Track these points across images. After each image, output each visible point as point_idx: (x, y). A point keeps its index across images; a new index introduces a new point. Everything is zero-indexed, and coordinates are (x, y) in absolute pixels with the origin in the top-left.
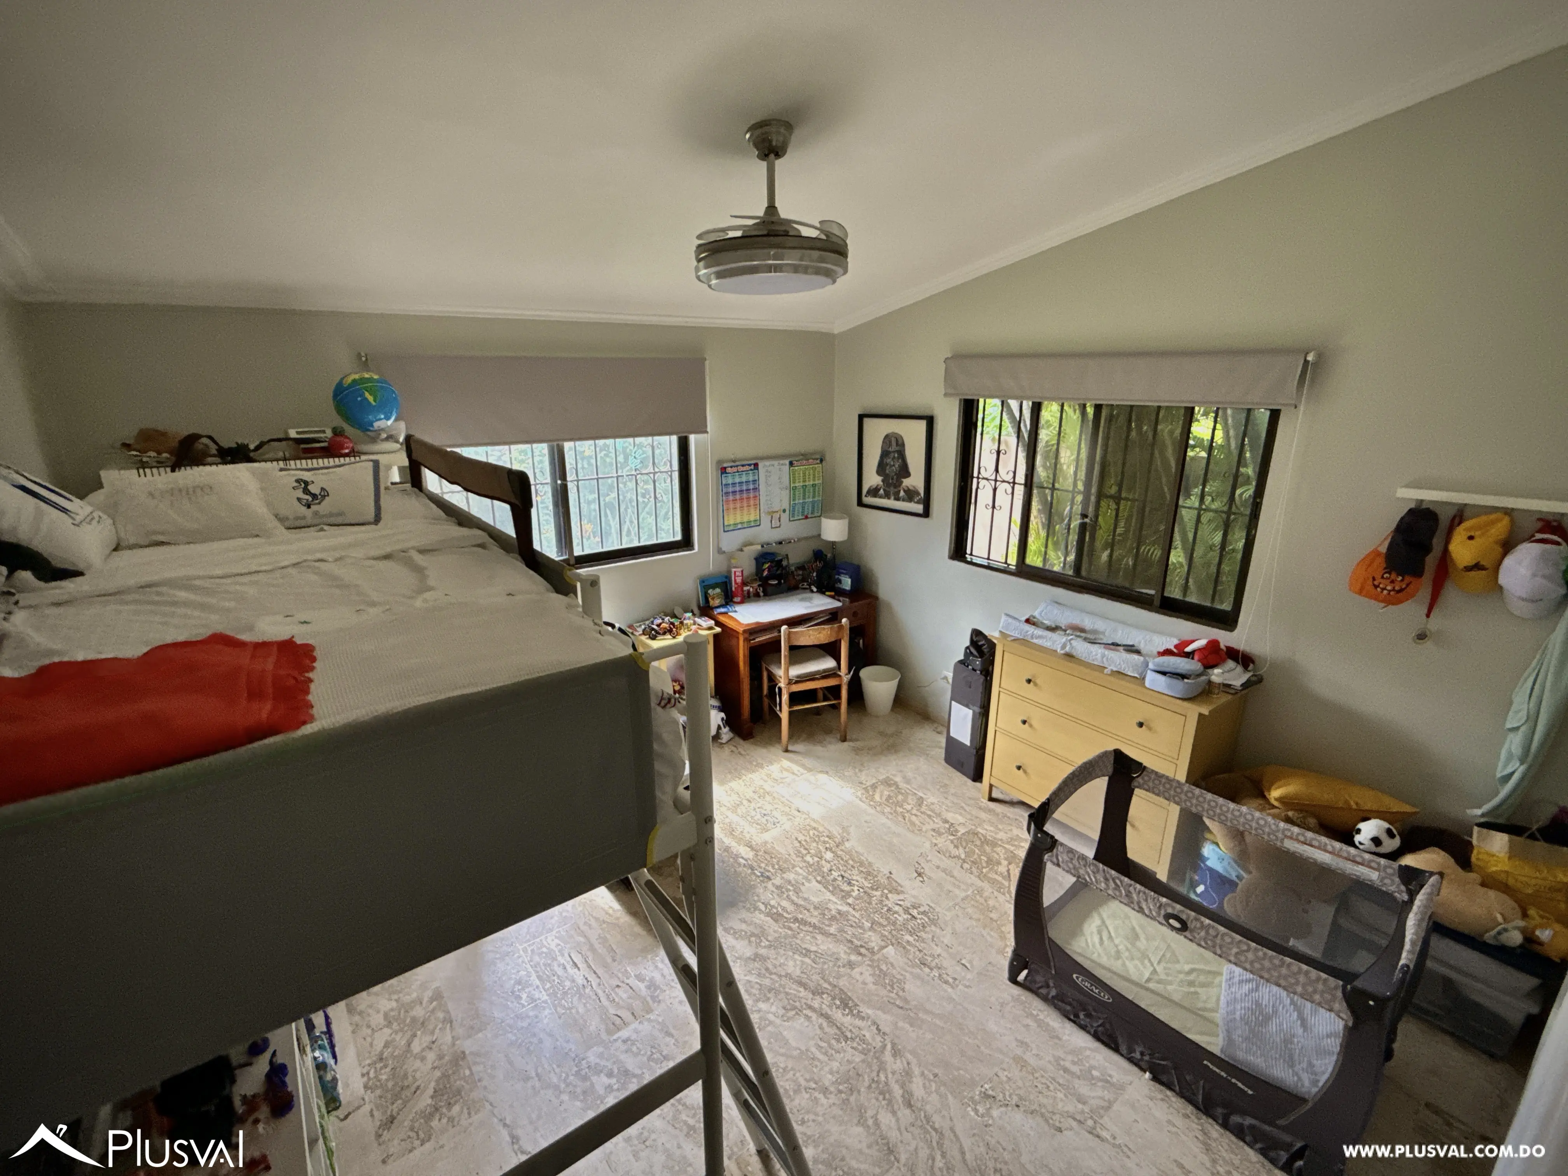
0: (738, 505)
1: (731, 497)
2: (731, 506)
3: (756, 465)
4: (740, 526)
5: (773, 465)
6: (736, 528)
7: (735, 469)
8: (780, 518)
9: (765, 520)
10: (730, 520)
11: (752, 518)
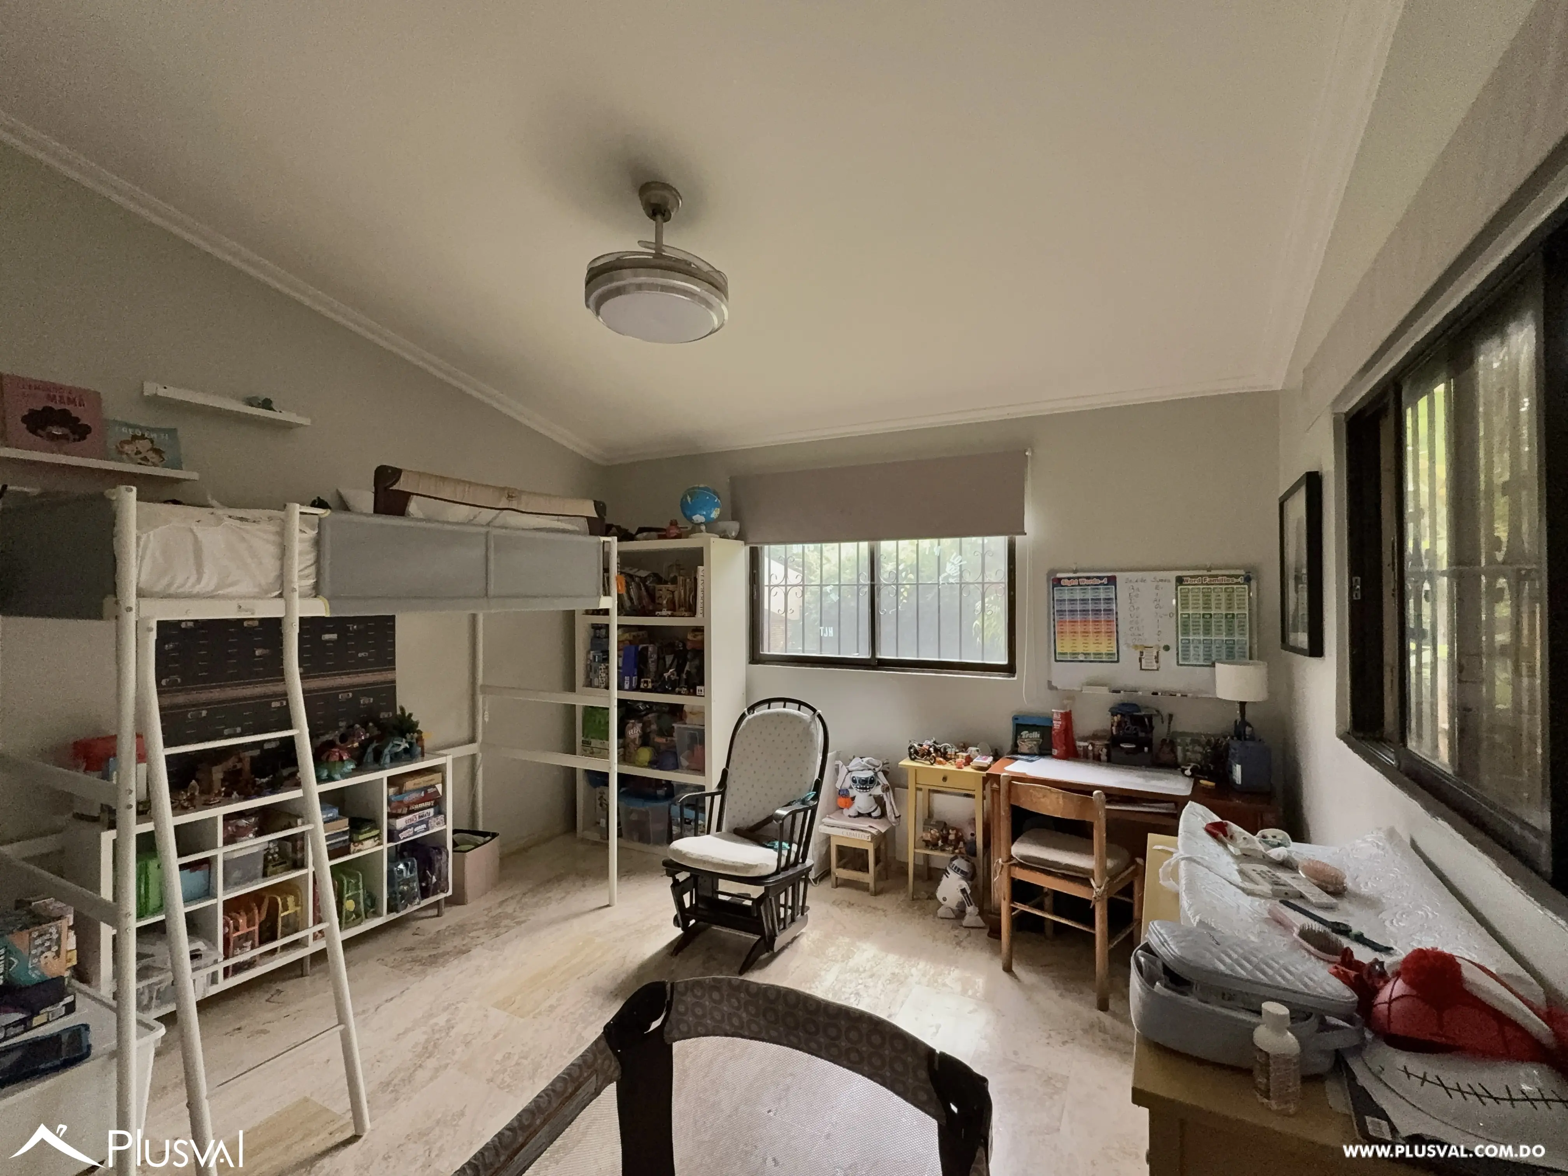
0: (1079, 628)
1: (1067, 618)
2: (1068, 628)
3: (1112, 580)
4: (1081, 658)
5: (1143, 581)
6: (1074, 658)
7: (1076, 582)
8: (1157, 657)
9: (1129, 655)
10: (1065, 646)
11: (1103, 649)
